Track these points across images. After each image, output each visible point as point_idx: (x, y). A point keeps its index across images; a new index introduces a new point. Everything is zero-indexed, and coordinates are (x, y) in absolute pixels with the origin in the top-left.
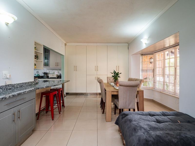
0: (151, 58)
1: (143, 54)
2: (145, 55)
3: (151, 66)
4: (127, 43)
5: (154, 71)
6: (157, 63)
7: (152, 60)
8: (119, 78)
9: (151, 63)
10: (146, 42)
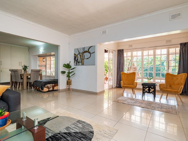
0: (44, 58)
1: (40, 56)
2: (40, 57)
3: (44, 63)
4: (28, 47)
5: (46, 66)
6: (47, 62)
7: (44, 60)
8: (27, 69)
9: (44, 61)
10: (42, 51)
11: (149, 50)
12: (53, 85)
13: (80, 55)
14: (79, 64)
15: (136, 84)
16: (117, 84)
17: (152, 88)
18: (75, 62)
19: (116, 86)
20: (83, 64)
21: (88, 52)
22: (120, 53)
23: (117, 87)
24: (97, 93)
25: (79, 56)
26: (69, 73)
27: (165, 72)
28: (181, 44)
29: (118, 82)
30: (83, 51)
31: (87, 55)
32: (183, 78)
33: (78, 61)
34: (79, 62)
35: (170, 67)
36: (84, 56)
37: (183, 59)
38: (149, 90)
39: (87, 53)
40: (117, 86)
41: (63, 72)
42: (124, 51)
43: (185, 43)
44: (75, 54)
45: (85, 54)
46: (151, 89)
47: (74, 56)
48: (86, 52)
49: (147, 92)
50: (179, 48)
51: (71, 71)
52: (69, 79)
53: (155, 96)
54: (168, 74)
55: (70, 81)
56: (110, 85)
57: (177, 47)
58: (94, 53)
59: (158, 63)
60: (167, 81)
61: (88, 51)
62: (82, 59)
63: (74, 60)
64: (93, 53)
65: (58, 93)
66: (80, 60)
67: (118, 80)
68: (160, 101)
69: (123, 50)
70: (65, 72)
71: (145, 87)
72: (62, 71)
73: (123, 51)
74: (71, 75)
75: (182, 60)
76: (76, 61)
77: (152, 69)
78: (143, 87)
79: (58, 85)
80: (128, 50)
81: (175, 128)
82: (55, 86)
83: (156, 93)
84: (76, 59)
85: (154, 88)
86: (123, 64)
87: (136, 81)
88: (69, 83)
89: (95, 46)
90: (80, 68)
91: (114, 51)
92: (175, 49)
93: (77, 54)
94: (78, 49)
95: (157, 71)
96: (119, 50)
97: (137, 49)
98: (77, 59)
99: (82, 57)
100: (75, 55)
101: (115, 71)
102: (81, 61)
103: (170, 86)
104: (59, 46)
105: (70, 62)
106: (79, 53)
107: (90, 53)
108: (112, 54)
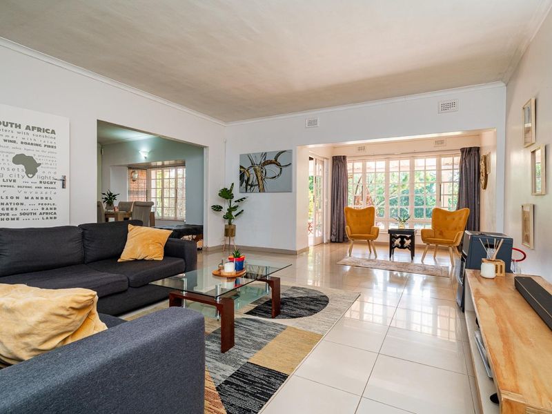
1: (133, 167)
2: (131, 171)
3: (143, 186)
5: (147, 193)
7: (135, 177)
9: (134, 180)
10: (147, 156)
11: (401, 158)
12: (194, 237)
13: (255, 170)
14: (252, 189)
15: (376, 231)
16: (331, 234)
17: (408, 239)
18: (241, 185)
19: (329, 239)
20: (262, 190)
21: (274, 163)
22: (339, 163)
23: (331, 242)
24: (296, 252)
25: (252, 171)
26: (230, 210)
27: (433, 206)
28: (463, 150)
29: (334, 231)
30: (263, 162)
31: (272, 170)
32: (463, 217)
33: (250, 183)
34: (252, 186)
35: (442, 197)
36: (264, 172)
37: (466, 179)
38: (402, 242)
39: (273, 166)
40: (331, 240)
41: (217, 208)
42: (347, 159)
43: (471, 148)
44: (241, 167)
45: (267, 167)
46: (405, 240)
47: (241, 172)
48: (271, 162)
49: (397, 246)
50: (459, 158)
51: (233, 204)
52: (230, 224)
53: (413, 255)
54: (437, 211)
55: (232, 228)
56: (317, 236)
57: (456, 155)
58: (290, 166)
59: (418, 186)
60: (435, 224)
61: (276, 161)
62: (260, 178)
63: (240, 179)
64: (286, 166)
65: (204, 256)
66: (254, 180)
67: (333, 226)
68: (422, 262)
69: (344, 157)
70: (221, 208)
71: (394, 237)
72: (214, 206)
73: (344, 159)
74: (234, 213)
75: (464, 182)
76: (244, 183)
77: (407, 199)
78: (392, 237)
79: (203, 238)
80: (356, 158)
81: (451, 319)
82: (197, 240)
83: (416, 251)
84: (246, 178)
85: (412, 238)
86: (345, 189)
87: (375, 226)
88: (229, 232)
89: (290, 152)
90: (254, 197)
91: (325, 160)
92: (451, 158)
93: (247, 168)
94: (249, 156)
95: (417, 204)
96: (336, 157)
97: (375, 156)
98: (248, 179)
99: (259, 174)
100: (242, 169)
101: (327, 206)
102: (257, 183)
103: (441, 234)
104: (206, 147)
105: (233, 184)
106: (253, 165)
107: (278, 165)
108: (321, 167)
